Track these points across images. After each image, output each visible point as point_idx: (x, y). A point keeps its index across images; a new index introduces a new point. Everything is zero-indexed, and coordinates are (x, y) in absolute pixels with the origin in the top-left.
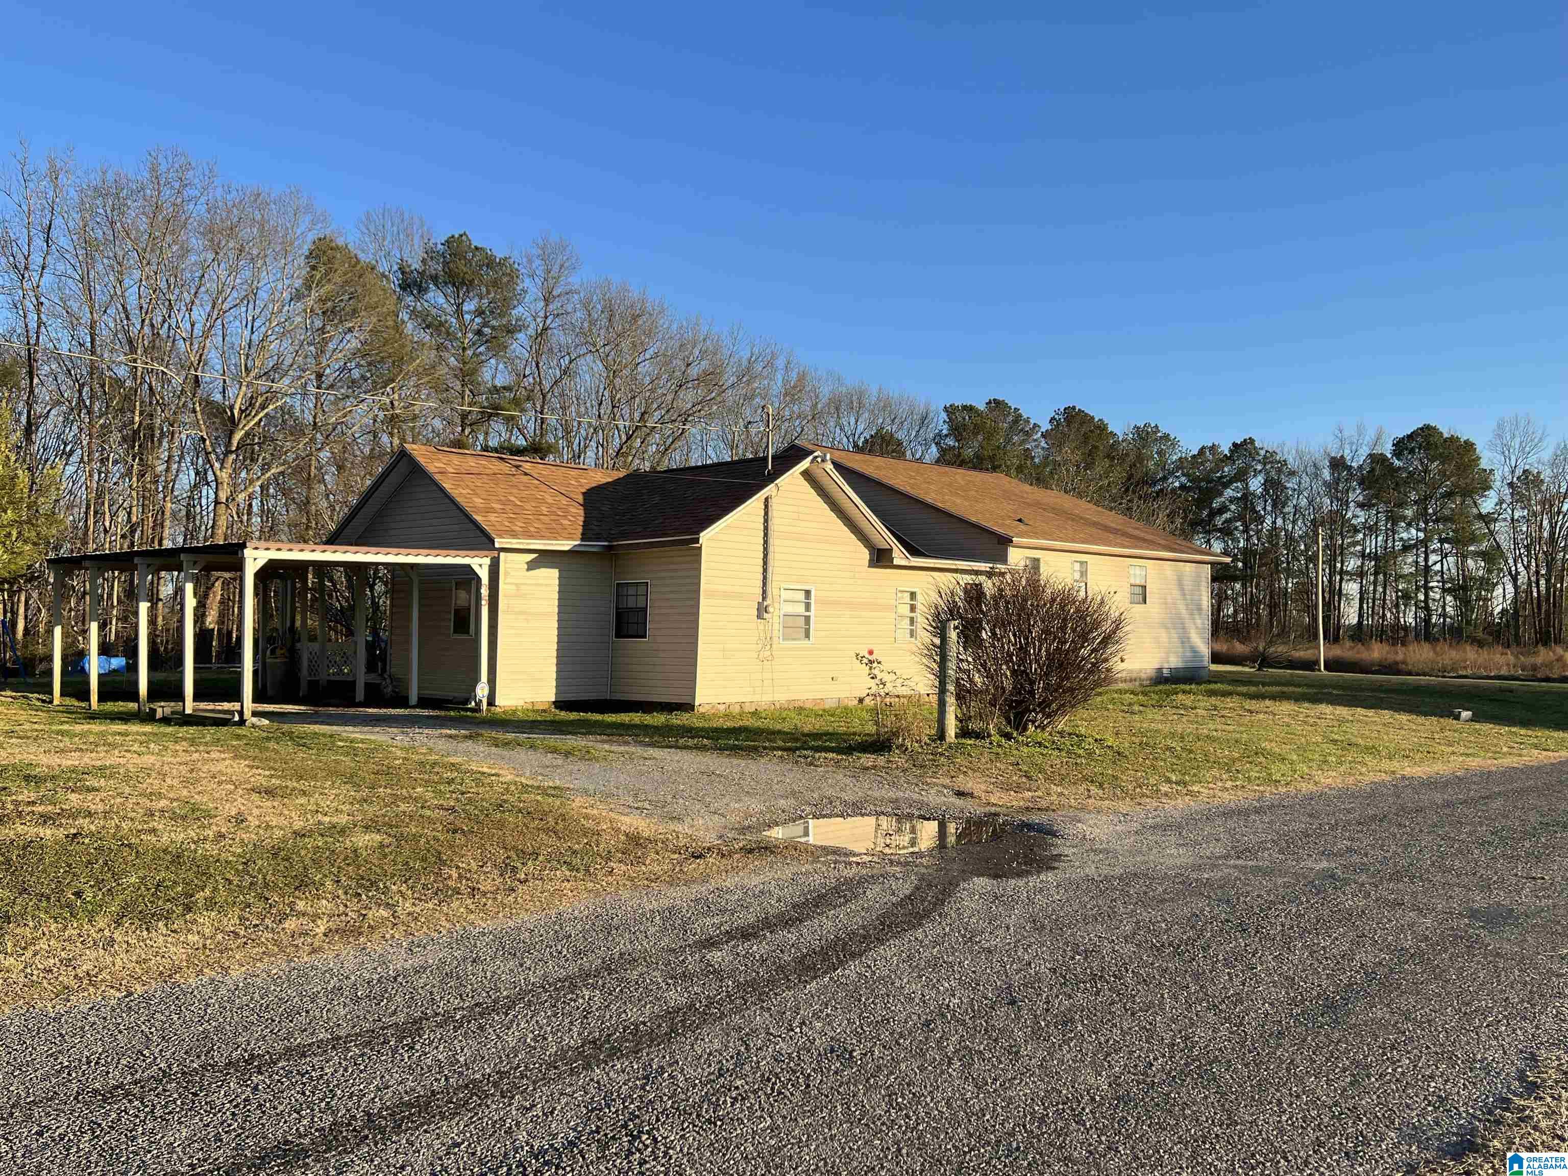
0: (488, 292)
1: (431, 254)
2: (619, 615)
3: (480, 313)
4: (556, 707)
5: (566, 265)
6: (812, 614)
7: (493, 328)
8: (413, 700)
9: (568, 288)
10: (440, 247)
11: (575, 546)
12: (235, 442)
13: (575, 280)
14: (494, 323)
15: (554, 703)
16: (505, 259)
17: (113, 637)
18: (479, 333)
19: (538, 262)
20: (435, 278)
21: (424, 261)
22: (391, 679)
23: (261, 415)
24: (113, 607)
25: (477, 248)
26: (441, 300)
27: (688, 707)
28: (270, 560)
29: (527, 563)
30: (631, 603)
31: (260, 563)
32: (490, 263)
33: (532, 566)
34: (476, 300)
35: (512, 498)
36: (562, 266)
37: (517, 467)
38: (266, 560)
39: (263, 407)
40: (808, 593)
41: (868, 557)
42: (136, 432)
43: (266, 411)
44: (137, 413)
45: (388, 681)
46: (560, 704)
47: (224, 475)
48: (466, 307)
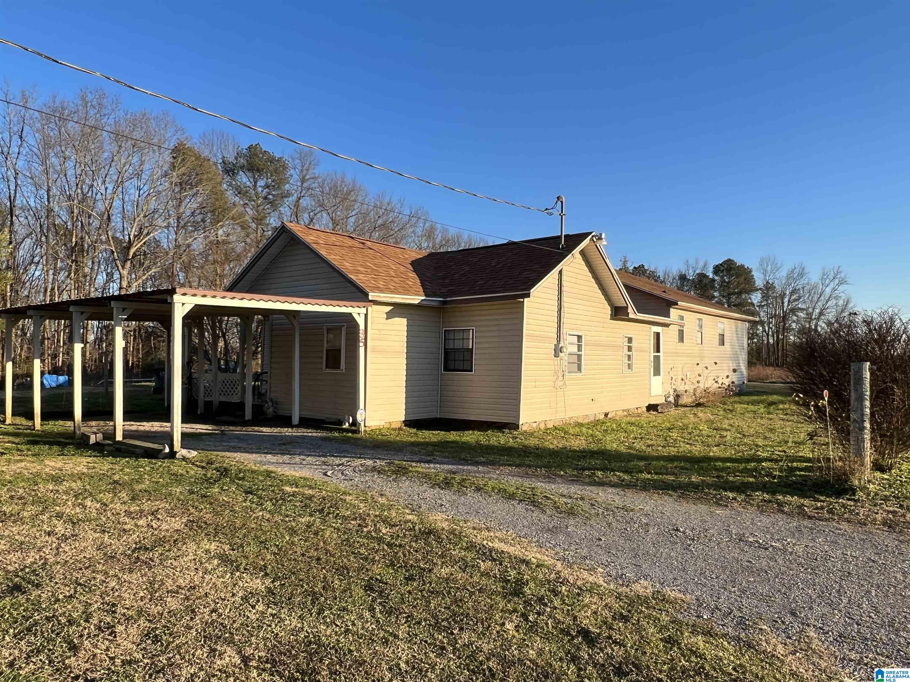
0: (271, 176)
1: (239, 155)
2: (447, 353)
3: (267, 186)
4: (405, 426)
5: (313, 163)
6: (583, 353)
7: (273, 195)
8: (296, 420)
9: (313, 176)
10: (245, 150)
11: (422, 300)
12: (131, 254)
13: (317, 171)
14: (274, 193)
15: (404, 421)
16: (281, 158)
17: (60, 364)
18: (266, 198)
19: (297, 161)
20: (242, 167)
21: (236, 158)
22: (272, 402)
23: (146, 239)
24: (60, 347)
25: (265, 152)
26: (245, 180)
27: (515, 426)
28: (196, 305)
29: (386, 313)
30: (458, 344)
31: (188, 308)
32: (272, 160)
33: (390, 315)
34: (265, 179)
35: (369, 264)
36: (310, 164)
37: (363, 243)
38: (192, 306)
39: (148, 234)
40: (579, 337)
41: (610, 312)
42: (73, 248)
43: (149, 237)
44: (74, 236)
45: (270, 404)
46: (408, 423)
47: (125, 272)
48: (259, 184)
